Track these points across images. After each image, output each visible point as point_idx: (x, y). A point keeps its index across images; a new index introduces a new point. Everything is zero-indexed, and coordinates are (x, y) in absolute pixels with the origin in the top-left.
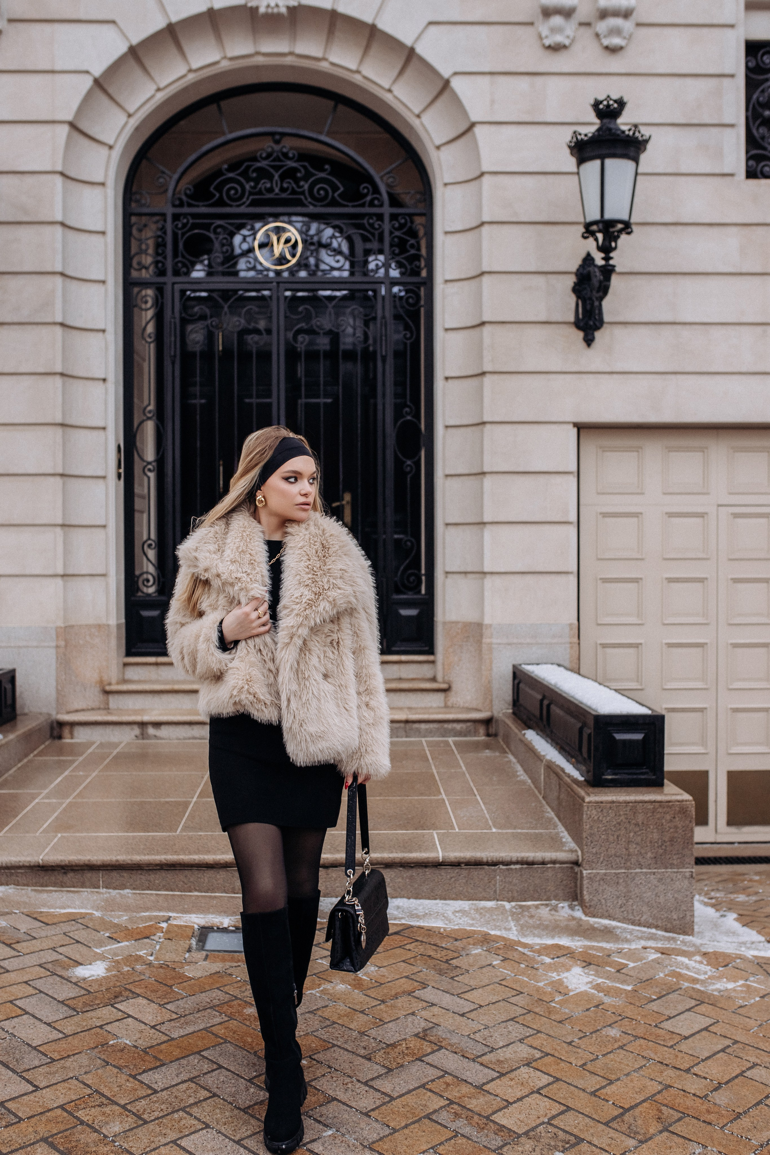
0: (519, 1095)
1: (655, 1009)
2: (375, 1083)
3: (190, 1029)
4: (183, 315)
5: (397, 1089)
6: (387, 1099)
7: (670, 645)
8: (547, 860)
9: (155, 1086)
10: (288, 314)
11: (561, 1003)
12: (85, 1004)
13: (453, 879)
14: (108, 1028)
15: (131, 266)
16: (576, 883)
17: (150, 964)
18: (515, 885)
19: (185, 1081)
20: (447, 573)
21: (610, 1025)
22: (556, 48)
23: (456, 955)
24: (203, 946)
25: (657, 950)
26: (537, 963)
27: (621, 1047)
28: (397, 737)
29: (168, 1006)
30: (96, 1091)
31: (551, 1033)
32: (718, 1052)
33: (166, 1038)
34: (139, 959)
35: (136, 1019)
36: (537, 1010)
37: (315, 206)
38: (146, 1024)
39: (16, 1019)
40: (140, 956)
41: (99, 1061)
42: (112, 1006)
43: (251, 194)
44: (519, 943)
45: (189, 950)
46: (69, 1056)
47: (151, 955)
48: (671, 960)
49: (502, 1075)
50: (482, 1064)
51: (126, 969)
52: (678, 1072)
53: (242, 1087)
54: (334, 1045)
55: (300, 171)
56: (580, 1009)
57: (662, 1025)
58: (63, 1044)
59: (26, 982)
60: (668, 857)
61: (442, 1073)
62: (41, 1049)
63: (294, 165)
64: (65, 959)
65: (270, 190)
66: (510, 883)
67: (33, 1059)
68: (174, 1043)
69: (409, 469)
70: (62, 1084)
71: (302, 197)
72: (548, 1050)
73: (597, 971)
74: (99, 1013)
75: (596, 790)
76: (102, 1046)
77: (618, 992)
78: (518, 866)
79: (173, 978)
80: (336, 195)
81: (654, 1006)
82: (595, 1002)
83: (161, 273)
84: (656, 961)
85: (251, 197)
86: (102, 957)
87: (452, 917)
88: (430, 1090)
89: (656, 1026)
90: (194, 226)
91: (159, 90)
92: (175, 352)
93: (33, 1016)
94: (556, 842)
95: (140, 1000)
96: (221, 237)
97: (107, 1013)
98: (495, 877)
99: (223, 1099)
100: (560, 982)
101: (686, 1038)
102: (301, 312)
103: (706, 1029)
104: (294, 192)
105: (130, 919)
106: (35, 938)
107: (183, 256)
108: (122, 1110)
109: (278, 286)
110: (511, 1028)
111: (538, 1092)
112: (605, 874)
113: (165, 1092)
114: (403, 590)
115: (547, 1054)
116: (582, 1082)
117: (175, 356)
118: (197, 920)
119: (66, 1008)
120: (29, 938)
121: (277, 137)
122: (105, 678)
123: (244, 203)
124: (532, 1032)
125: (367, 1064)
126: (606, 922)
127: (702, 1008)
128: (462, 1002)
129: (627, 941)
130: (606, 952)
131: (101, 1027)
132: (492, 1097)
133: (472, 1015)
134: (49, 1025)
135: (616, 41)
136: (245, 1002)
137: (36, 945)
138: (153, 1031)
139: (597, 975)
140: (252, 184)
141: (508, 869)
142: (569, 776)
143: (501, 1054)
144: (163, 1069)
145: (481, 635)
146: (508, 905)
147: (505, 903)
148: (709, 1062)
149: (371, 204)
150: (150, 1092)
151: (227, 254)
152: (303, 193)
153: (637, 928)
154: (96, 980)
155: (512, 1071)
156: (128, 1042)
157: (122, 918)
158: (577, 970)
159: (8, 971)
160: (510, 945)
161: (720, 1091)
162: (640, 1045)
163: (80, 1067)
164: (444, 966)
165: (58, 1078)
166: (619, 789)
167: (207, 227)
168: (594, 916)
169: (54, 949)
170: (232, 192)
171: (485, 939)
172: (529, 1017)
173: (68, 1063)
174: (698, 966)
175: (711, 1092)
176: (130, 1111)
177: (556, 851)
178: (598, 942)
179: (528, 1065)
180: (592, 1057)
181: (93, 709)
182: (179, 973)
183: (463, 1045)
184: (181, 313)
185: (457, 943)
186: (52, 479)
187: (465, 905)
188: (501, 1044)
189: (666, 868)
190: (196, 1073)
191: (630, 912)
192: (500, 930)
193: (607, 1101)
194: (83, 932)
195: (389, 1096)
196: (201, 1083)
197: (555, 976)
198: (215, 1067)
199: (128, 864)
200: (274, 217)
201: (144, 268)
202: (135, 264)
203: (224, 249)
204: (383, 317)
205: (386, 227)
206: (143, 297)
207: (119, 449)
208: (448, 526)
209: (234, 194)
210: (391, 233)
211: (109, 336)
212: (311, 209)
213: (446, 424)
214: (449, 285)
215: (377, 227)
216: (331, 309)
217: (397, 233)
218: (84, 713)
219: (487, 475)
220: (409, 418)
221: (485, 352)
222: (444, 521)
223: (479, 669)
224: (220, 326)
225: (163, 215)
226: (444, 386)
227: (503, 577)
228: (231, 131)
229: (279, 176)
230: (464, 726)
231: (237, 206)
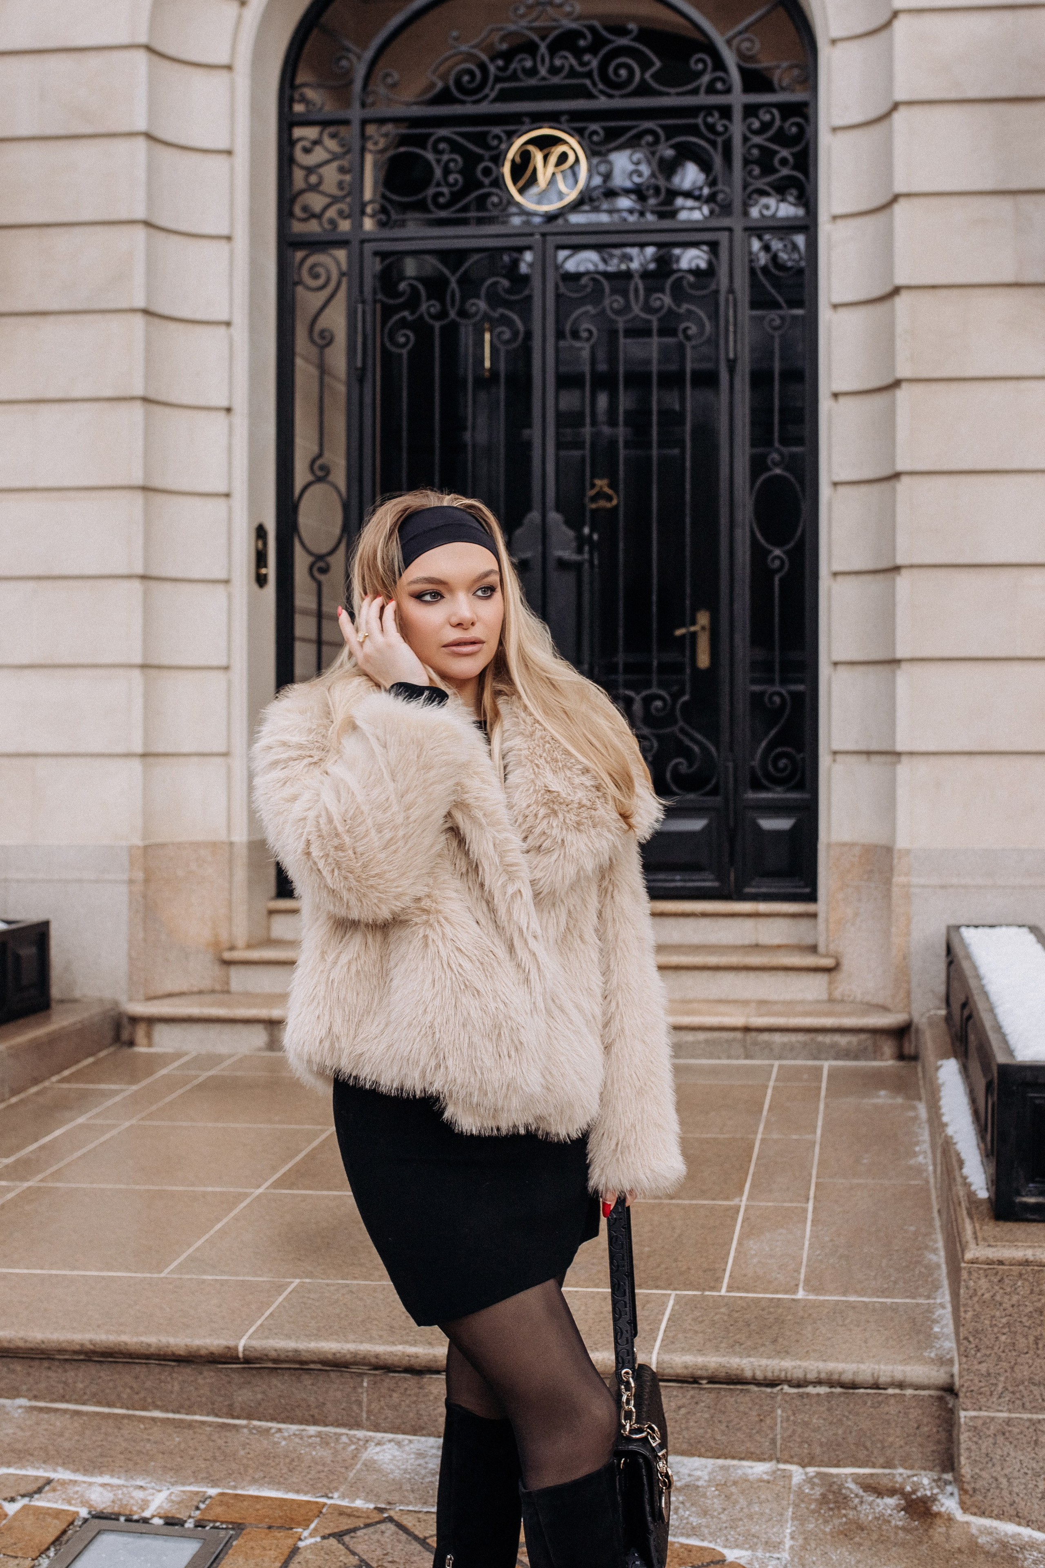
4: (380, 296)
8: (882, 1379)
10: (561, 289)
13: (683, 1411)
15: (291, 214)
18: (817, 1429)
20: (835, 753)
28: (729, 1057)
37: (610, 96)
43: (497, 80)
55: (584, 37)
63: (574, 25)
65: (532, 72)
66: (806, 1424)
69: (777, 563)
71: (588, 82)
75: (1000, 1228)
78: (823, 1390)
80: (647, 76)
85: (498, 86)
92: (364, 360)
94: (918, 1334)
96: (445, 157)
98: (772, 1410)
102: (585, 286)
104: (573, 73)
109: (544, 242)
112: (1007, 1421)
114: (765, 782)
117: (363, 368)
118: (97, 1493)
122: (224, 936)
123: (486, 96)
126: (1007, 1528)
140: (500, 63)
141: (801, 1396)
142: (965, 1183)
145: (891, 869)
146: (796, 1474)
147: (793, 1469)
149: (709, 89)
151: (455, 189)
152: (589, 75)
167: (421, 141)
168: (983, 1514)
177: (911, 1355)
184: (374, 293)
186: (126, 584)
192: (754, 1547)
199: (18, 1348)
200: (539, 119)
201: (314, 216)
202: (297, 211)
203: (451, 179)
204: (731, 291)
205: (737, 129)
206: (312, 268)
207: (261, 533)
208: (839, 667)
209: (470, 82)
210: (746, 139)
211: (240, 333)
212: (602, 103)
213: (836, 479)
214: (840, 223)
215: (720, 128)
216: (637, 280)
217: (757, 140)
218: (176, 1001)
219: (904, 572)
220: (778, 471)
221: (899, 343)
222: (829, 657)
223: (887, 934)
224: (443, 314)
225: (346, 122)
226: (830, 411)
227: (932, 760)
229: (548, 47)
230: (853, 1039)
231: (473, 102)
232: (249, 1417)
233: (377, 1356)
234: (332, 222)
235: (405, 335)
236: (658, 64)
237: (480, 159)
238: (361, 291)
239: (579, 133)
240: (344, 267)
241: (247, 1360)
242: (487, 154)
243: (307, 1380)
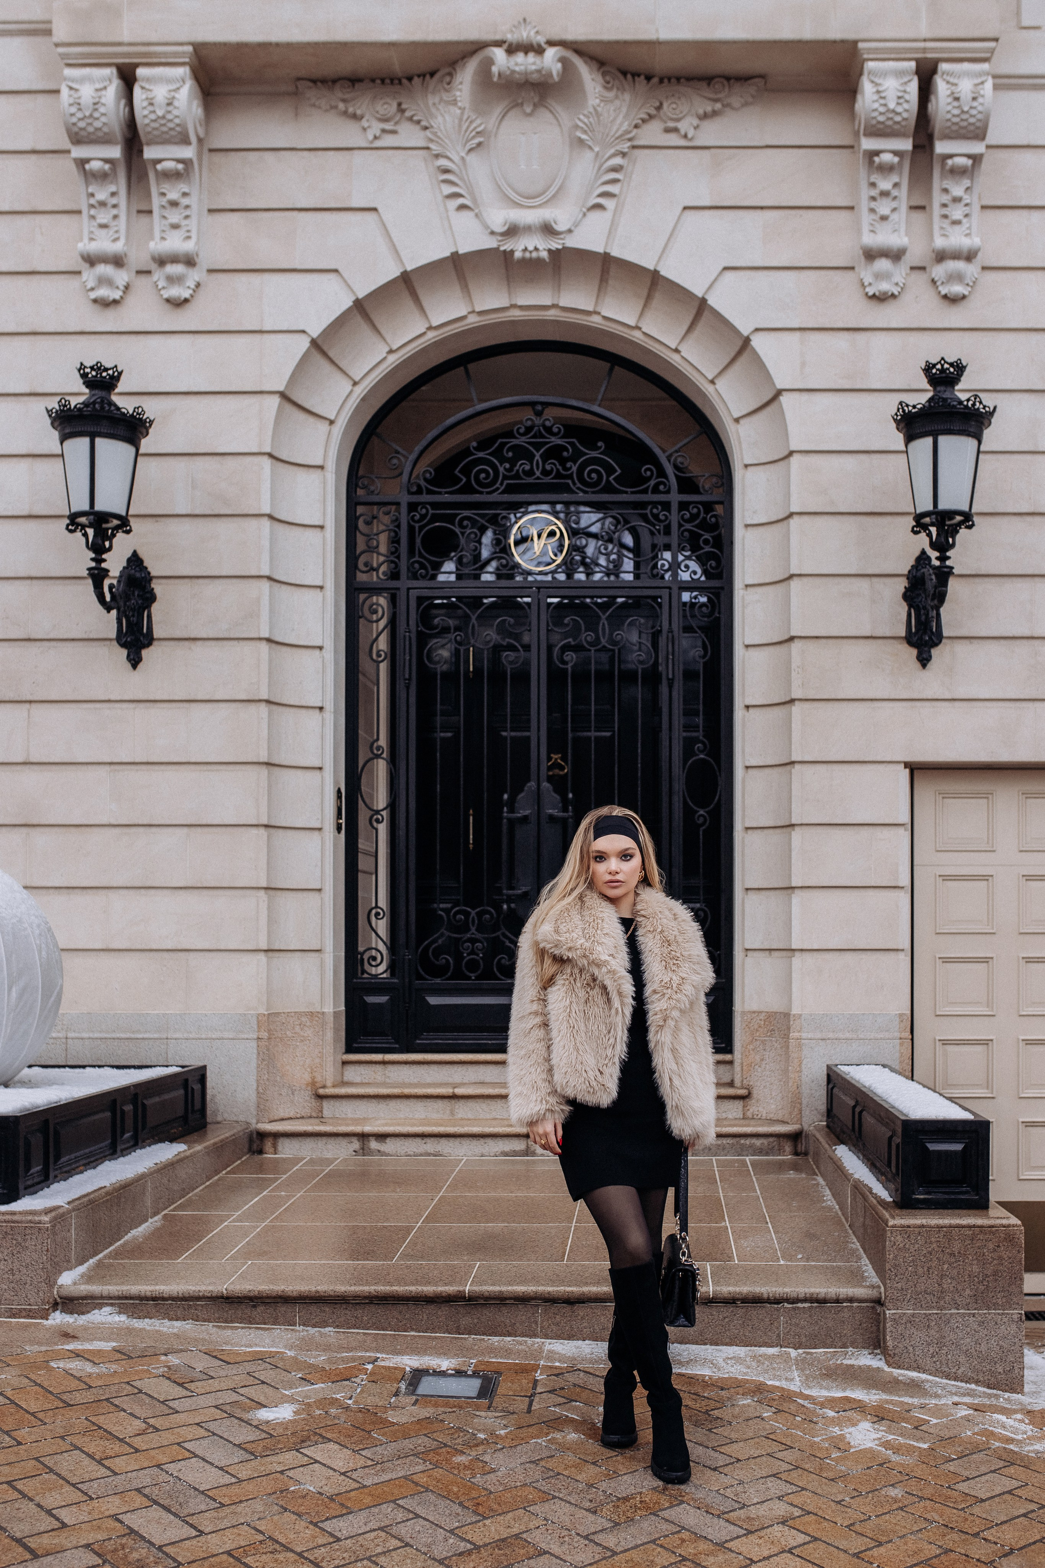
0: (766, 1553)
1: (952, 1469)
2: (596, 1538)
3: (386, 1477)
4: (421, 628)
5: (623, 1543)
6: (609, 1554)
7: (1029, 1042)
8: (842, 1297)
9: (339, 1535)
10: (551, 627)
11: (836, 1460)
12: (266, 1448)
13: (727, 1320)
14: (291, 1473)
15: (356, 567)
16: (878, 1326)
17: (347, 1408)
18: (803, 1328)
19: (374, 1530)
20: (747, 950)
21: (892, 1485)
22: (880, 298)
23: (718, 1405)
24: (414, 1390)
25: (970, 1406)
26: (818, 1416)
27: (901, 1509)
29: (364, 1453)
30: (270, 1537)
31: (819, 1491)
32: (1018, 1517)
33: (357, 1485)
34: (334, 1402)
35: (324, 1465)
36: (807, 1466)
37: (585, 492)
38: (335, 1470)
39: (182, 1462)
40: (337, 1399)
41: (276, 1507)
42: (297, 1450)
43: (505, 477)
44: (801, 1395)
45: (396, 1394)
46: (241, 1502)
47: (350, 1398)
48: (984, 1417)
49: (750, 1532)
50: (727, 1521)
51: (318, 1412)
52: (964, 1537)
53: (441, 1538)
54: (554, 1497)
55: (567, 450)
56: (859, 1467)
57: (956, 1487)
58: (235, 1489)
59: (197, 1424)
60: (991, 1295)
61: (678, 1529)
62: (209, 1493)
63: (559, 442)
64: (248, 1401)
65: (530, 473)
66: (798, 1325)
67: (198, 1504)
68: (366, 1490)
69: (701, 820)
70: (231, 1530)
72: (810, 1508)
73: (889, 1427)
74: (281, 1458)
75: (904, 1212)
76: (282, 1492)
77: (910, 1450)
78: (807, 1305)
79: (373, 1423)
80: (611, 478)
81: (952, 1467)
82: (880, 1461)
83: (394, 575)
84: (967, 1419)
85: (506, 482)
86: (291, 1400)
87: (723, 1364)
88: (661, 1546)
89: (949, 1487)
90: (435, 517)
91: (392, 352)
92: (410, 674)
93: (203, 1459)
94: (857, 1277)
95: (331, 1446)
96: (468, 531)
97: (289, 1458)
98: (778, 1317)
99: (417, 1549)
100: (842, 1438)
101: (982, 1501)
102: (568, 625)
103: (1010, 1492)
104: (559, 475)
105: (329, 1360)
106: (212, 1378)
107: (421, 555)
108: (297, 1558)
109: (538, 591)
110: (770, 1485)
111: (790, 1551)
112: (913, 1315)
113: (348, 1541)
115: (809, 1513)
116: (845, 1543)
117: (410, 679)
118: (410, 1362)
119: (242, 1452)
120: (205, 1377)
121: (539, 408)
122: (319, 1079)
123: (498, 489)
124: (795, 1489)
125: (591, 1517)
126: (914, 1374)
127: (1012, 1470)
128: (716, 1455)
129: (937, 1396)
130: (906, 1407)
131: (282, 1472)
132: (734, 1555)
133: (726, 1470)
134: (221, 1469)
135: (957, 289)
136: (456, 1449)
137: (215, 1384)
138: (343, 1477)
139: (889, 1431)
140: (507, 466)
141: (794, 1309)
142: (876, 1196)
143: (753, 1512)
144: (350, 1517)
145: (789, 1028)
146: (793, 1353)
147: (791, 1350)
148: (1004, 1527)
149: (656, 490)
150: (331, 1540)
151: (475, 553)
152: (570, 477)
153: (953, 1383)
154: (282, 1423)
155: (763, 1528)
156: (311, 1489)
157: (319, 1359)
158: (865, 1425)
159: (177, 1412)
160: (787, 1396)
161: (1011, 1557)
162: (925, 1507)
163: (254, 1512)
164: (702, 1417)
165: (226, 1523)
166: (932, 1211)
167: (451, 519)
168: (899, 1368)
169: (234, 1390)
170: (483, 475)
171: (759, 1390)
172: (794, 1474)
173: (239, 1508)
174: (1016, 1424)
175: (1000, 1558)
176: (306, 1559)
177: (854, 1286)
178: (899, 1396)
179: (783, 1523)
180: (863, 1517)
181: (302, 1118)
182: (381, 1418)
183: (709, 1500)
184: (418, 626)
185: (723, 1392)
186: (256, 831)
187: (740, 1351)
188: (755, 1501)
189: (989, 1309)
190: (388, 1523)
191: (944, 1362)
192: (780, 1380)
193: (872, 1563)
194: (271, 1372)
195: (612, 1551)
196: (393, 1532)
197: (836, 1430)
198: (411, 1516)
199: (330, 1296)
201: (373, 569)
202: (361, 565)
203: (472, 546)
204: (670, 631)
205: (674, 518)
206: (371, 606)
207: (338, 794)
208: (750, 892)
209: (485, 479)
210: (680, 526)
211: (328, 654)
212: (579, 496)
213: (748, 764)
214: (751, 590)
215: (662, 517)
216: (604, 620)
217: (688, 526)
218: (291, 1122)
219: (797, 828)
220: (702, 756)
221: (794, 674)
222: (743, 884)
223: (786, 1071)
225: (397, 504)
226: (744, 716)
227: (816, 955)
228: (481, 401)
229: (541, 456)
230: (765, 1141)
231: (488, 493)
232: (469, 1333)
233: (549, 1293)
234: (386, 574)
235: (437, 654)
236: (619, 471)
238: (407, 622)
239: (563, 516)
241: (471, 1299)
242: (498, 530)
243: (505, 1310)
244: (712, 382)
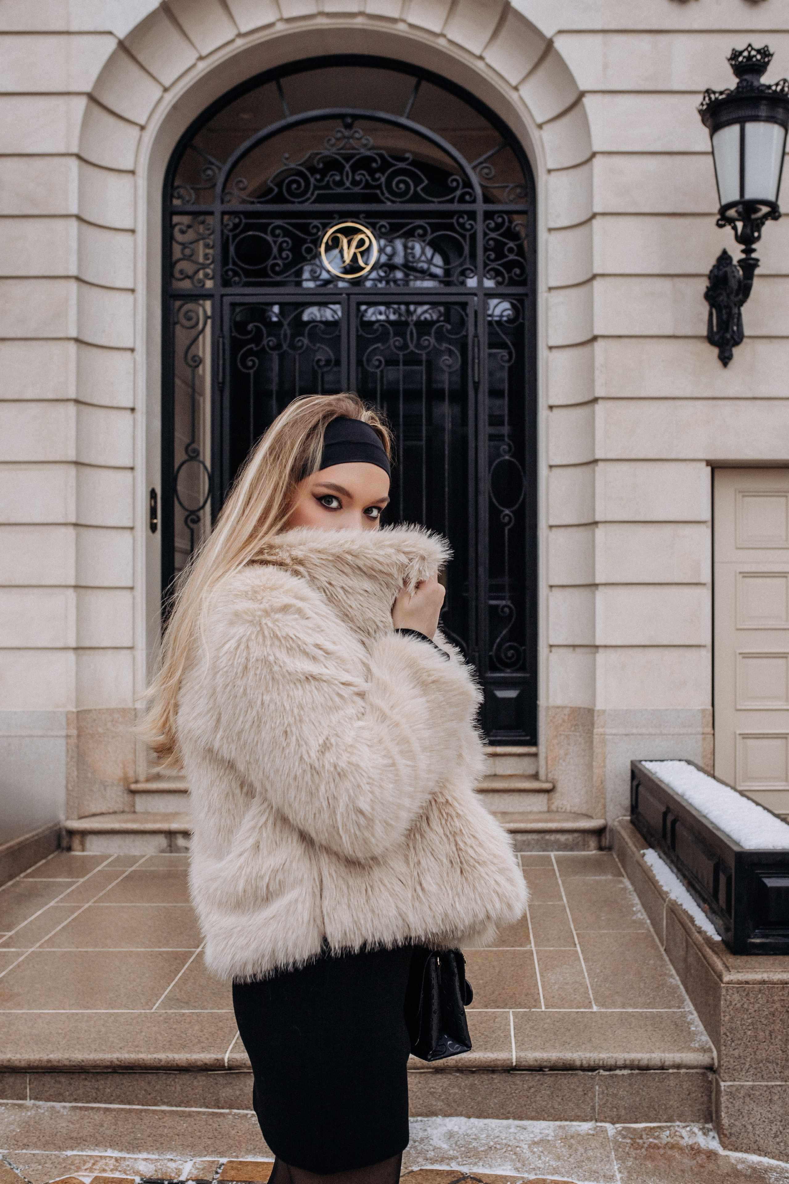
4: (234, 334)
8: (667, 1063)
10: (361, 332)
13: (533, 1090)
15: (172, 276)
16: (710, 1096)
18: (622, 1099)
20: (551, 646)
22: (682, 1)
37: (394, 202)
43: (316, 188)
55: (376, 161)
63: (368, 153)
65: (340, 183)
66: (615, 1095)
69: (507, 519)
71: (378, 192)
75: (739, 960)
78: (627, 1072)
80: (419, 189)
85: (316, 192)
87: (529, 1155)
90: (248, 227)
91: (201, 58)
92: (224, 377)
94: (681, 1032)
96: (280, 240)
98: (593, 1087)
102: (377, 330)
104: (368, 186)
107: (234, 263)
109: (349, 299)
112: (752, 1088)
114: (499, 666)
117: (223, 383)
121: (349, 120)
122: (131, 774)
123: (308, 199)
126: (754, 1158)
140: (318, 177)
141: (611, 1076)
142: (700, 931)
145: (593, 724)
146: (611, 1129)
147: (607, 1125)
149: (462, 200)
151: (286, 261)
152: (379, 187)
166: (771, 959)
167: (263, 228)
168: (736, 1150)
170: (294, 186)
177: (682, 1047)
181: (115, 813)
184: (231, 332)
186: (63, 530)
192: (597, 1179)
200: (345, 215)
201: (188, 277)
202: (177, 273)
203: (284, 254)
204: (476, 336)
205: (480, 227)
206: (187, 312)
207: (153, 494)
208: (554, 589)
209: (297, 189)
210: (485, 234)
211: (140, 355)
212: (389, 206)
213: (552, 463)
214: (554, 293)
215: (468, 227)
216: (412, 326)
217: (493, 235)
218: (99, 819)
219: (600, 525)
220: (507, 457)
221: (597, 373)
222: (547, 581)
223: (590, 766)
224: (278, 346)
225: (211, 213)
226: (546, 417)
227: (619, 651)
228: (292, 113)
229: (351, 167)
230: (570, 837)
231: (299, 203)
234: (200, 281)
235: (252, 360)
236: (427, 182)
237: (304, 241)
238: (222, 330)
239: (372, 226)
240: (209, 313)
242: (309, 238)
244: (516, 89)
